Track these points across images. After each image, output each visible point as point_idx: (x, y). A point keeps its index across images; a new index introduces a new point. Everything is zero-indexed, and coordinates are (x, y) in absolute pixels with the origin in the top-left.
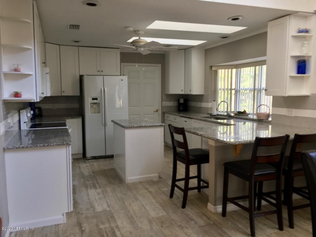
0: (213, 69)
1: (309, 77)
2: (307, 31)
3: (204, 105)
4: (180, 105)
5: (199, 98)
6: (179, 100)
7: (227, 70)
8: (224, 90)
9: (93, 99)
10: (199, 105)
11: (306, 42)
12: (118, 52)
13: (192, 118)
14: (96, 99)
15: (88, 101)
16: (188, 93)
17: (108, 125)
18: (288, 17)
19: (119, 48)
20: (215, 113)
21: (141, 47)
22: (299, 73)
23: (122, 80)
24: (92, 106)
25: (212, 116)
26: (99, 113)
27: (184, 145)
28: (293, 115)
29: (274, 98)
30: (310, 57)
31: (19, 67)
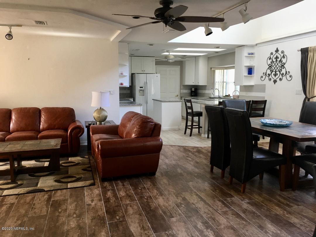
0: (212, 69)
1: (254, 76)
2: (252, 54)
3: (207, 92)
4: (192, 92)
5: (204, 87)
6: (191, 89)
7: (220, 70)
8: (219, 82)
9: (140, 87)
10: (204, 92)
11: (252, 59)
12: (154, 59)
13: (198, 99)
14: (142, 87)
15: (137, 89)
16: (197, 84)
17: (148, 103)
18: (243, 47)
19: (154, 57)
20: (212, 96)
21: (170, 59)
22: (249, 74)
23: (157, 76)
24: (139, 92)
25: (210, 98)
26: (144, 95)
27: (191, 108)
28: (248, 96)
29: (240, 86)
30: (254, 66)
31: (123, 72)
